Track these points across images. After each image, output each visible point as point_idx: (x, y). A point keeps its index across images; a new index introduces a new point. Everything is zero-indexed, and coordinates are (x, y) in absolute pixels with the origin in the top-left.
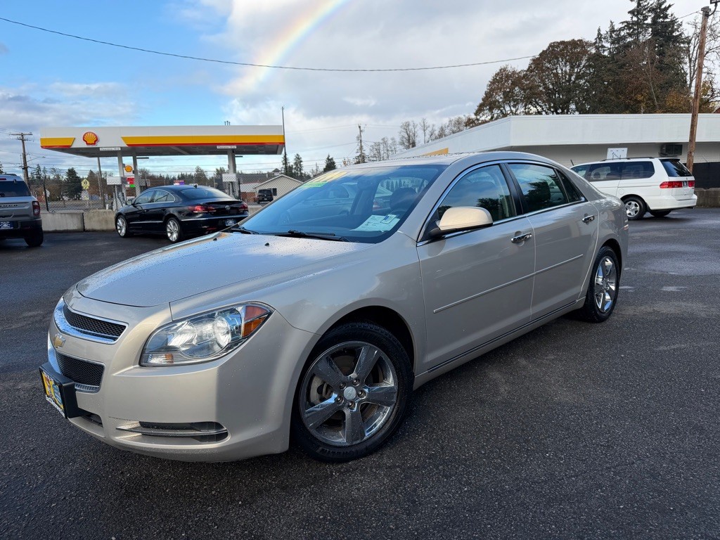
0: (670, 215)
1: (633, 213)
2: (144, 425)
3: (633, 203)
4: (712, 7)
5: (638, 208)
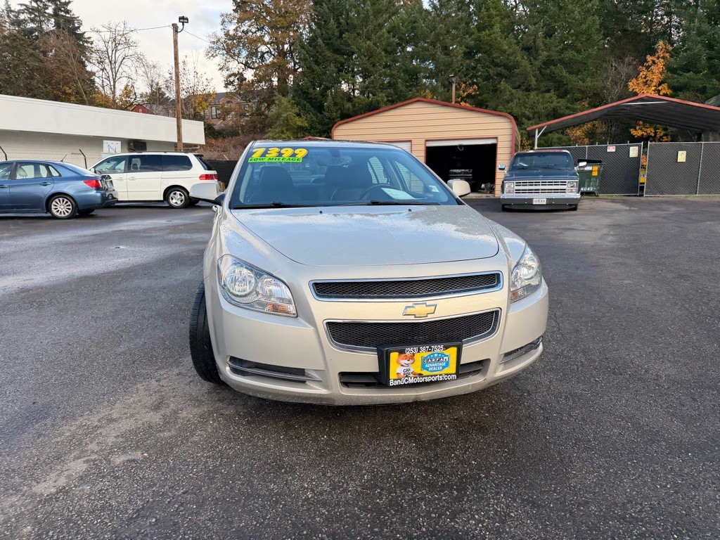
0: (200, 203)
1: (179, 202)
2: (507, 355)
3: (178, 193)
4: (180, 25)
5: (183, 197)
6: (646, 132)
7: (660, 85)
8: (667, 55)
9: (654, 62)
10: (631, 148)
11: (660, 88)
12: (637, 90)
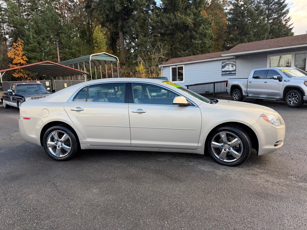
6: (20, 75)
7: (22, 56)
8: (22, 44)
9: (17, 46)
10: (46, 82)
11: (23, 57)
12: (13, 57)
